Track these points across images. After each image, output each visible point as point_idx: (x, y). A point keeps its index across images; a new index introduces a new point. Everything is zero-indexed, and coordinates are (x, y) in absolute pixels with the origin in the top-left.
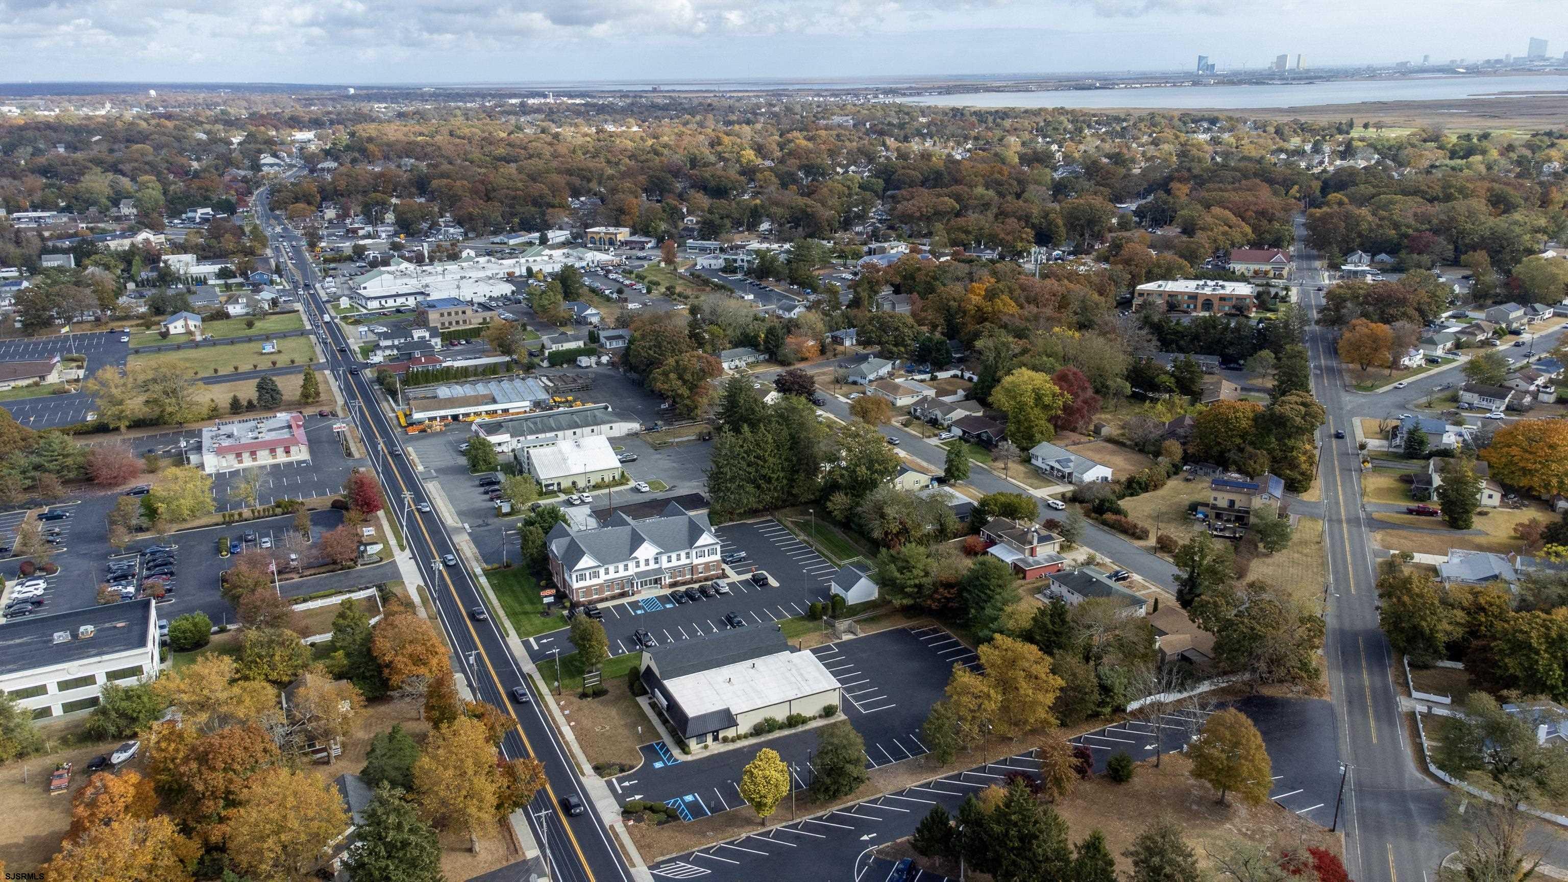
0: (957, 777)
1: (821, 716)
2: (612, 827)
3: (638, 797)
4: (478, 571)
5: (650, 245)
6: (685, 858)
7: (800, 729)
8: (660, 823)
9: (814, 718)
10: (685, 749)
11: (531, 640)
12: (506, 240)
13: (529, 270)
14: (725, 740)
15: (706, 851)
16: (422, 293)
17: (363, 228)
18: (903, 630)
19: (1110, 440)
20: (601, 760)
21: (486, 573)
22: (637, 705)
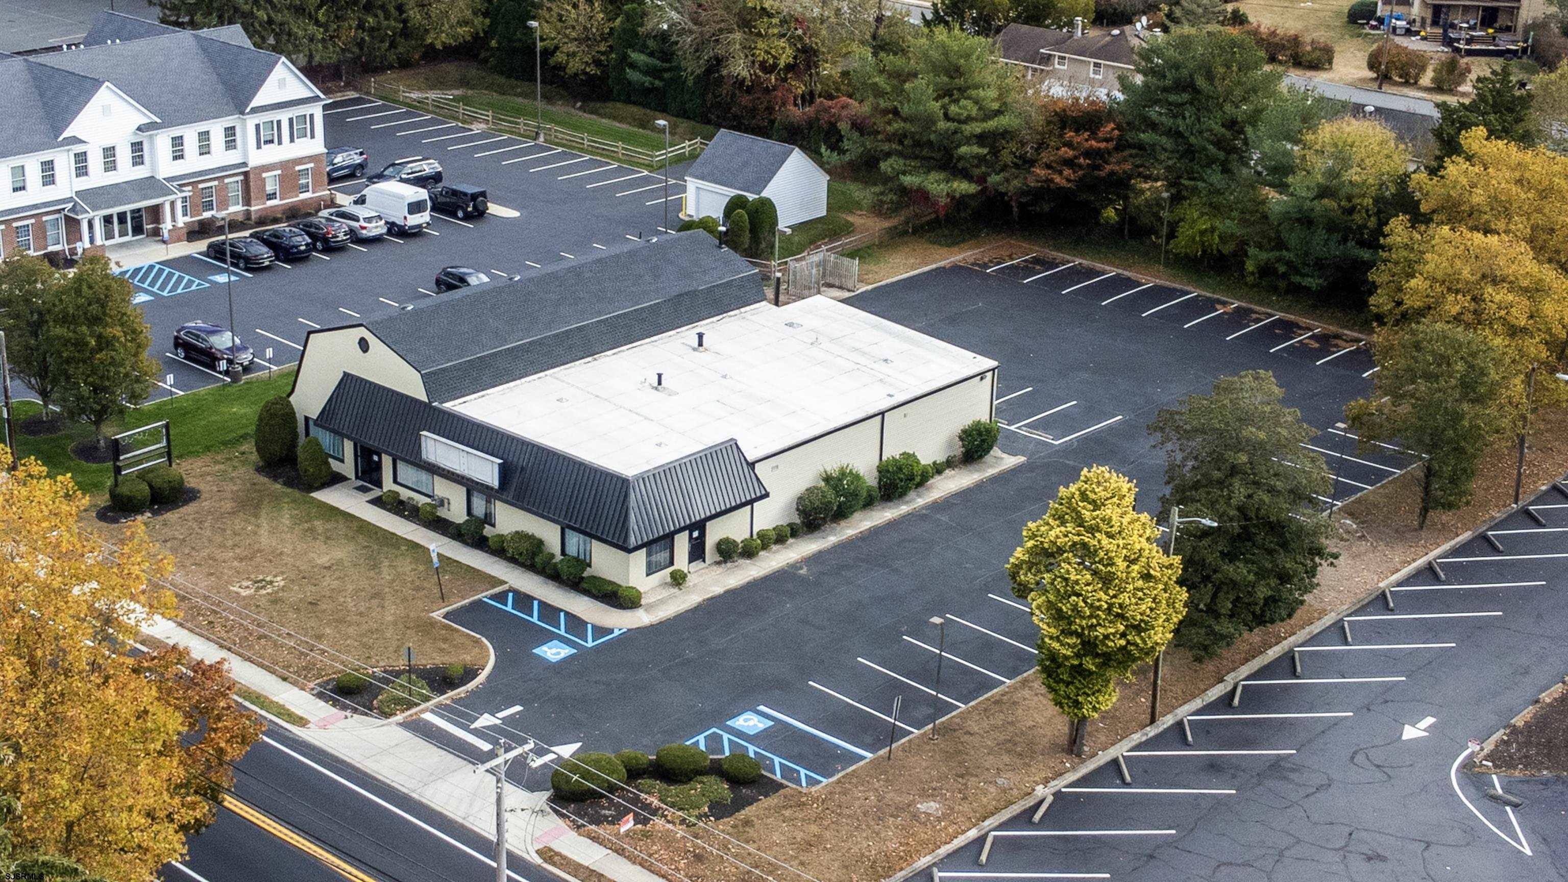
1: (957, 461)
22: (333, 512)
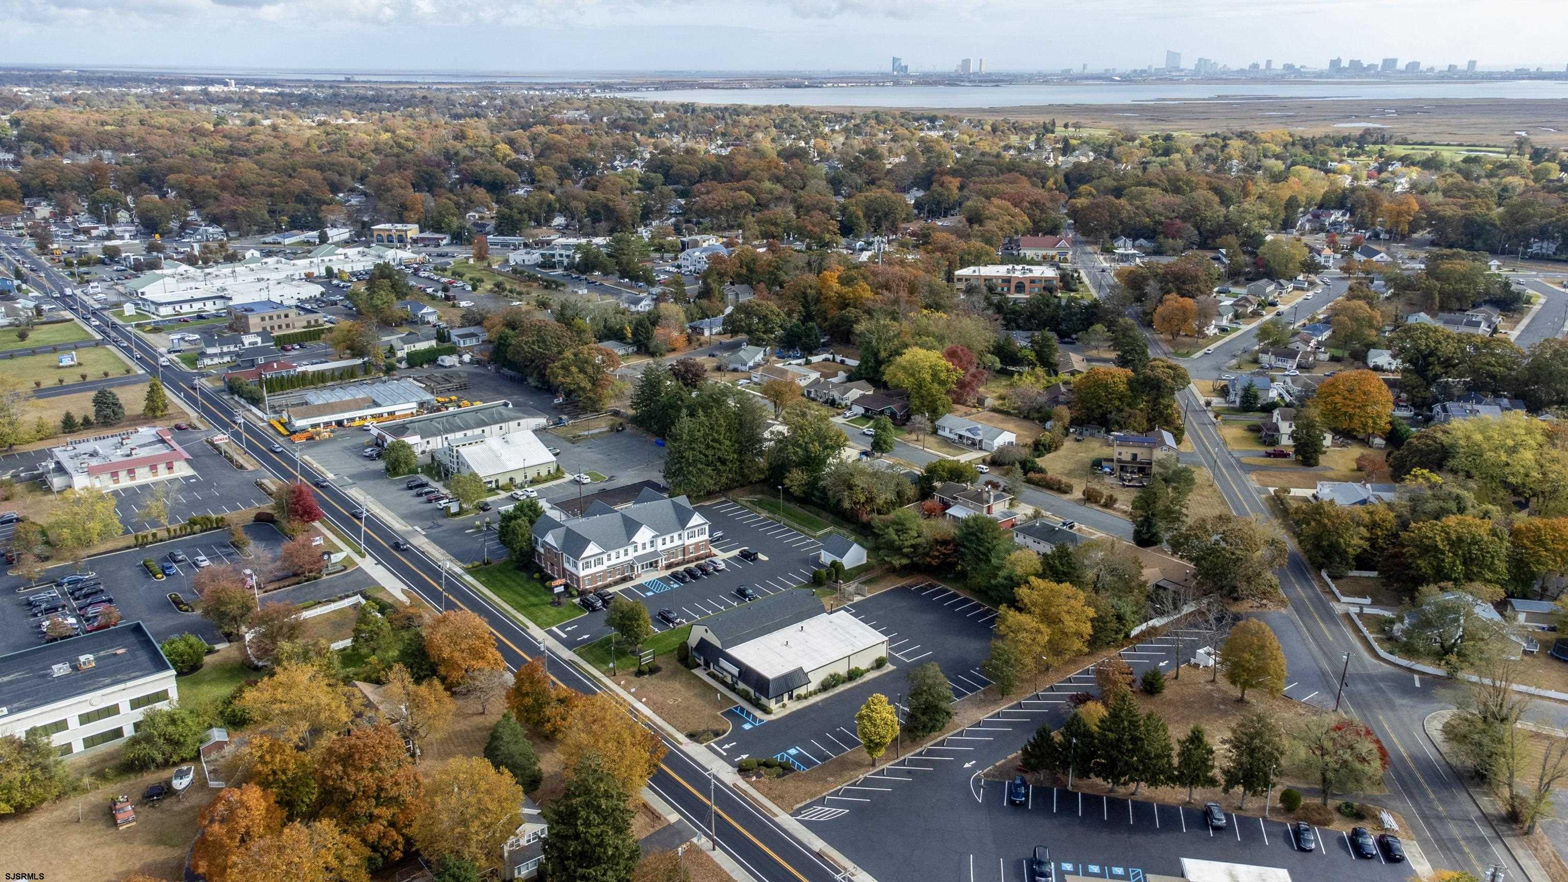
0: (1019, 705)
1: (872, 669)
2: (735, 785)
3: (745, 757)
4: (458, 570)
5: (445, 242)
6: (821, 802)
7: (859, 681)
8: (779, 776)
9: (868, 671)
10: (767, 711)
11: (554, 629)
12: (280, 240)
13: (329, 271)
14: (799, 698)
15: (836, 793)
16: (222, 297)
17: (97, 228)
18: (903, 588)
19: (994, 410)
20: (691, 729)
21: (468, 571)
22: (696, 677)
